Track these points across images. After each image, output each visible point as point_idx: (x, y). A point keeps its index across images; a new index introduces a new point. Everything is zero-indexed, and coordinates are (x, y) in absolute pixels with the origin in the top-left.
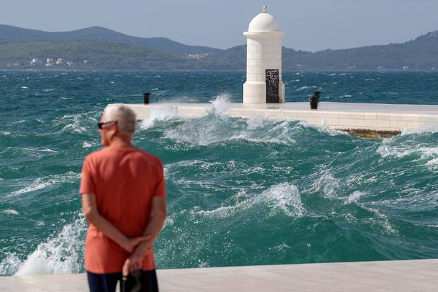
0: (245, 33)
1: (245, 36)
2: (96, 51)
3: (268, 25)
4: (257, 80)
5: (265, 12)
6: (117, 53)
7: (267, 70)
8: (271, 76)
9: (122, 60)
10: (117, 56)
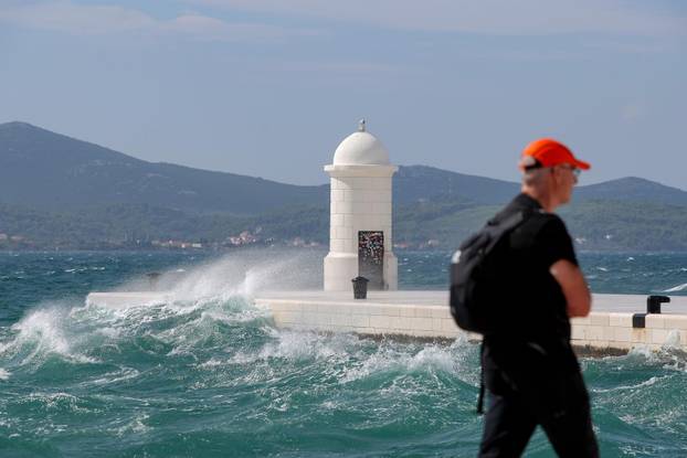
0: (327, 168)
1: (327, 172)
2: (626, 220)
3: (364, 153)
4: (344, 251)
5: (363, 131)
6: (663, 222)
7: (360, 233)
8: (368, 243)
9: (671, 233)
10: (662, 228)
